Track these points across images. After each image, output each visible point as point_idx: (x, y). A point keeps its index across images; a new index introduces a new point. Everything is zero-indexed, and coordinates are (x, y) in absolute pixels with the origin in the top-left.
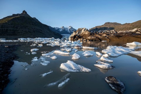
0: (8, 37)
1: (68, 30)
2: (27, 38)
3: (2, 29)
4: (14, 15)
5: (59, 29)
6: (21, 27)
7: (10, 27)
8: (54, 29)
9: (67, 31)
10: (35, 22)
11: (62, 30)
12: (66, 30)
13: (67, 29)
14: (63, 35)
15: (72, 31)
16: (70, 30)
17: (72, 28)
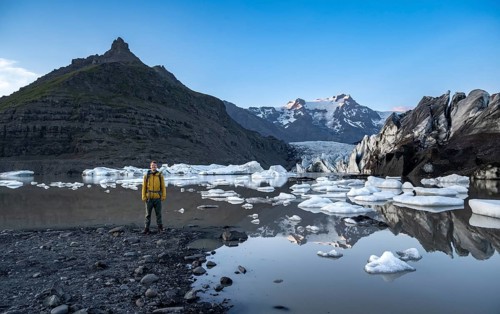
0: (46, 161)
1: (330, 115)
2: (121, 167)
3: (24, 126)
4: (77, 63)
5: (276, 114)
6: (100, 116)
7: (58, 116)
8: (251, 113)
9: (324, 121)
10: (160, 85)
11: (293, 120)
12: (318, 116)
13: (325, 111)
14: (300, 144)
15: (353, 119)
16: (338, 114)
17: (351, 103)
